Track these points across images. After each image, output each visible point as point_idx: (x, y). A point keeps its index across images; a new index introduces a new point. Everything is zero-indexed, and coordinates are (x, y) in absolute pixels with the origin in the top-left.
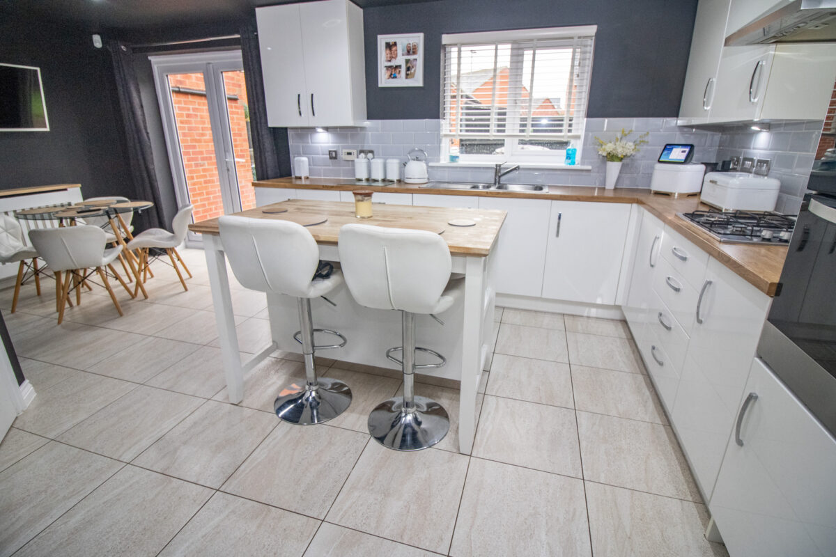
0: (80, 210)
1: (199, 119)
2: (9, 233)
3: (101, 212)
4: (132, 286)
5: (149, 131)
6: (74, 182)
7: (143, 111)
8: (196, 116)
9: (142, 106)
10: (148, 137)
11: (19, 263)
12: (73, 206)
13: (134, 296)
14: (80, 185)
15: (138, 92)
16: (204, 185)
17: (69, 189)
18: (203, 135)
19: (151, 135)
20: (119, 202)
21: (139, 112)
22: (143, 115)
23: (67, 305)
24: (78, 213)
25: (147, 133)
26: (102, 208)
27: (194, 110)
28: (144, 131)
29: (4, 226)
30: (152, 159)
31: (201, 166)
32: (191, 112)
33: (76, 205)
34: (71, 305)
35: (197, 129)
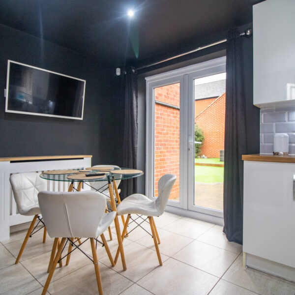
0: (88, 174)
1: (162, 120)
2: (37, 189)
3: (105, 177)
4: (113, 251)
5: (138, 122)
6: (88, 154)
7: (137, 109)
8: (161, 118)
9: (137, 106)
10: (137, 126)
11: (34, 216)
12: (85, 170)
13: (113, 263)
14: (91, 156)
15: (137, 97)
16: (160, 162)
17: (84, 158)
18: (163, 130)
19: (139, 125)
20: (115, 169)
21: (135, 110)
22: (137, 112)
23: (58, 265)
24: (87, 176)
25: (137, 124)
26: (106, 173)
27: (161, 114)
28: (136, 122)
29: (34, 182)
30: (137, 140)
31: (160, 149)
32: (159, 115)
33: (86, 169)
34: (61, 266)
35: (161, 126)
